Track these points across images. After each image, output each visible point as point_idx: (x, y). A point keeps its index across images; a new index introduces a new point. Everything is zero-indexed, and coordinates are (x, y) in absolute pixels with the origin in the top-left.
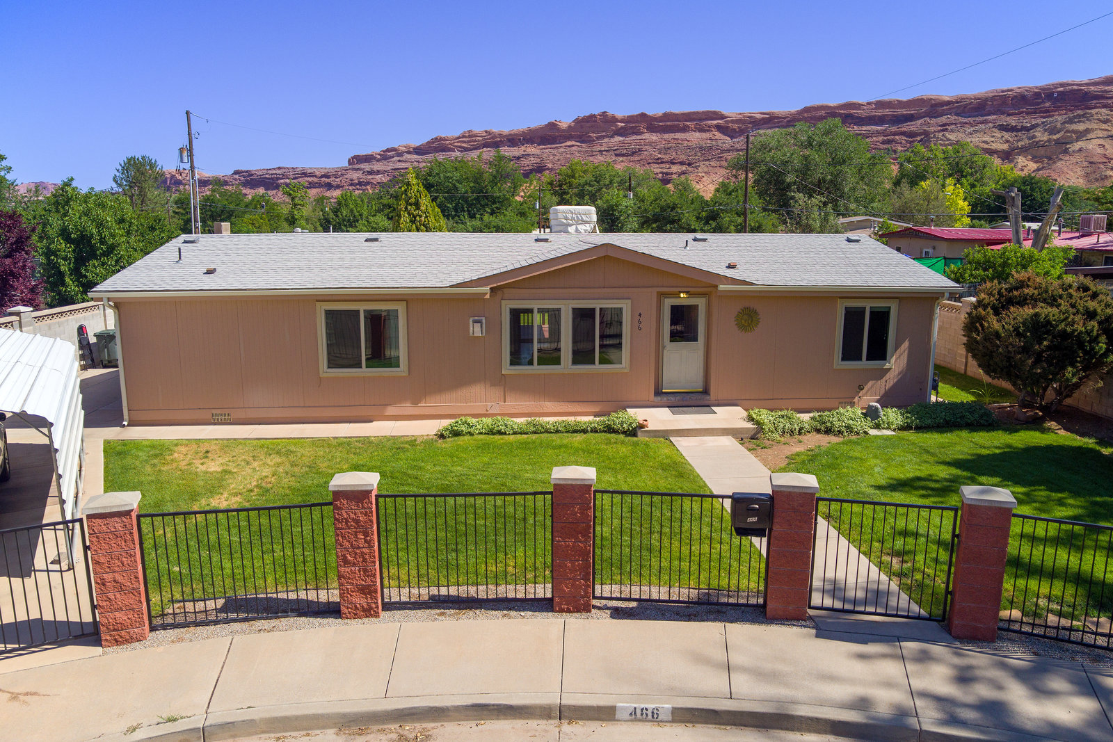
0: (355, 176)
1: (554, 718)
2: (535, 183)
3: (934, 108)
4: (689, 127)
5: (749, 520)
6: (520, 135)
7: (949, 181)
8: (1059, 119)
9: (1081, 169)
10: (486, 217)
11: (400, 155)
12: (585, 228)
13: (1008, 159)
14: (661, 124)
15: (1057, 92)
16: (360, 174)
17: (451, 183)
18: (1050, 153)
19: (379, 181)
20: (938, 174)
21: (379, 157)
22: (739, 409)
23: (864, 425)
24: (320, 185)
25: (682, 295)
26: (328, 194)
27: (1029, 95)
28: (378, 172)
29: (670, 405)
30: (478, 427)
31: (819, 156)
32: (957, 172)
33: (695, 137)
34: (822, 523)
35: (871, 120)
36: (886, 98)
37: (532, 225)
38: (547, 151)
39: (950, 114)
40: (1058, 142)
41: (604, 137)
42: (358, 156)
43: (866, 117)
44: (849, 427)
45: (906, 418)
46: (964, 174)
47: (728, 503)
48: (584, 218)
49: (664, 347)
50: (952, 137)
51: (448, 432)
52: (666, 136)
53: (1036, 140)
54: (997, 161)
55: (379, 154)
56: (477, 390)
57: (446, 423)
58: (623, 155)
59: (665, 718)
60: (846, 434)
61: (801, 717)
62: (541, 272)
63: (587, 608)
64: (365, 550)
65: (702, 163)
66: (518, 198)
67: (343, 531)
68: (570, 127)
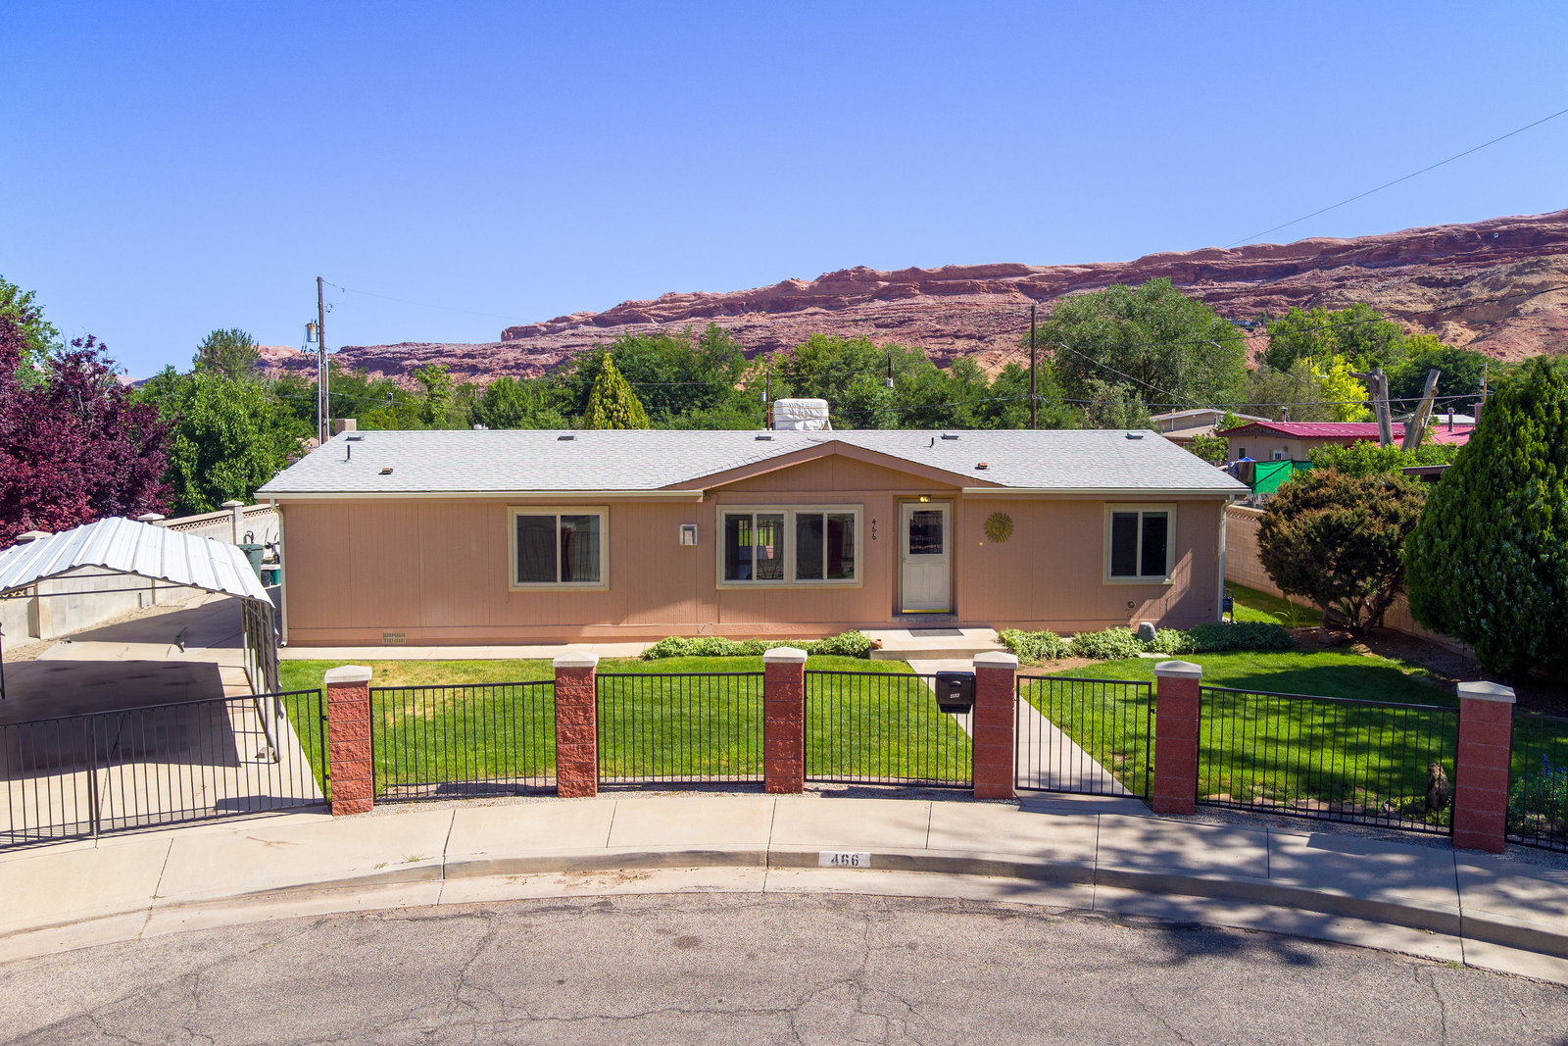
0: (511, 355)
1: (762, 865)
2: (761, 365)
3: (1326, 255)
4: (979, 286)
5: (952, 696)
6: (743, 299)
7: (1339, 358)
8: (1503, 269)
9: (1538, 338)
10: (695, 413)
11: (574, 326)
12: (816, 425)
13: (1433, 324)
14: (940, 283)
15: (1499, 232)
16: (517, 353)
17: (647, 367)
18: (1494, 317)
19: (545, 363)
20: (1324, 349)
21: (544, 329)
22: (992, 630)
23: (1137, 648)
24: (460, 369)
25: (922, 499)
26: (473, 380)
27: (1459, 236)
28: (543, 351)
29: (910, 626)
30: (689, 647)
31: (1142, 328)
32: (1351, 346)
33: (988, 300)
34: (1024, 703)
35: (1237, 274)
36: (1258, 242)
37: (757, 424)
38: (780, 320)
39: (1349, 264)
40: (1502, 300)
41: (859, 301)
42: (515, 328)
43: (1231, 270)
44: (1116, 651)
45: (1185, 640)
46: (1361, 348)
47: (933, 681)
48: (814, 413)
49: (903, 560)
50: (1352, 295)
51: (654, 653)
52: (947, 299)
53: (1473, 298)
54: (1417, 328)
55: (545, 326)
56: (687, 609)
57: (651, 645)
58: (887, 326)
59: (865, 865)
60: (1111, 657)
61: (989, 861)
62: (760, 473)
63: (797, 789)
64: (584, 727)
65: (999, 336)
66: (739, 387)
67: (564, 708)
68: (811, 287)
